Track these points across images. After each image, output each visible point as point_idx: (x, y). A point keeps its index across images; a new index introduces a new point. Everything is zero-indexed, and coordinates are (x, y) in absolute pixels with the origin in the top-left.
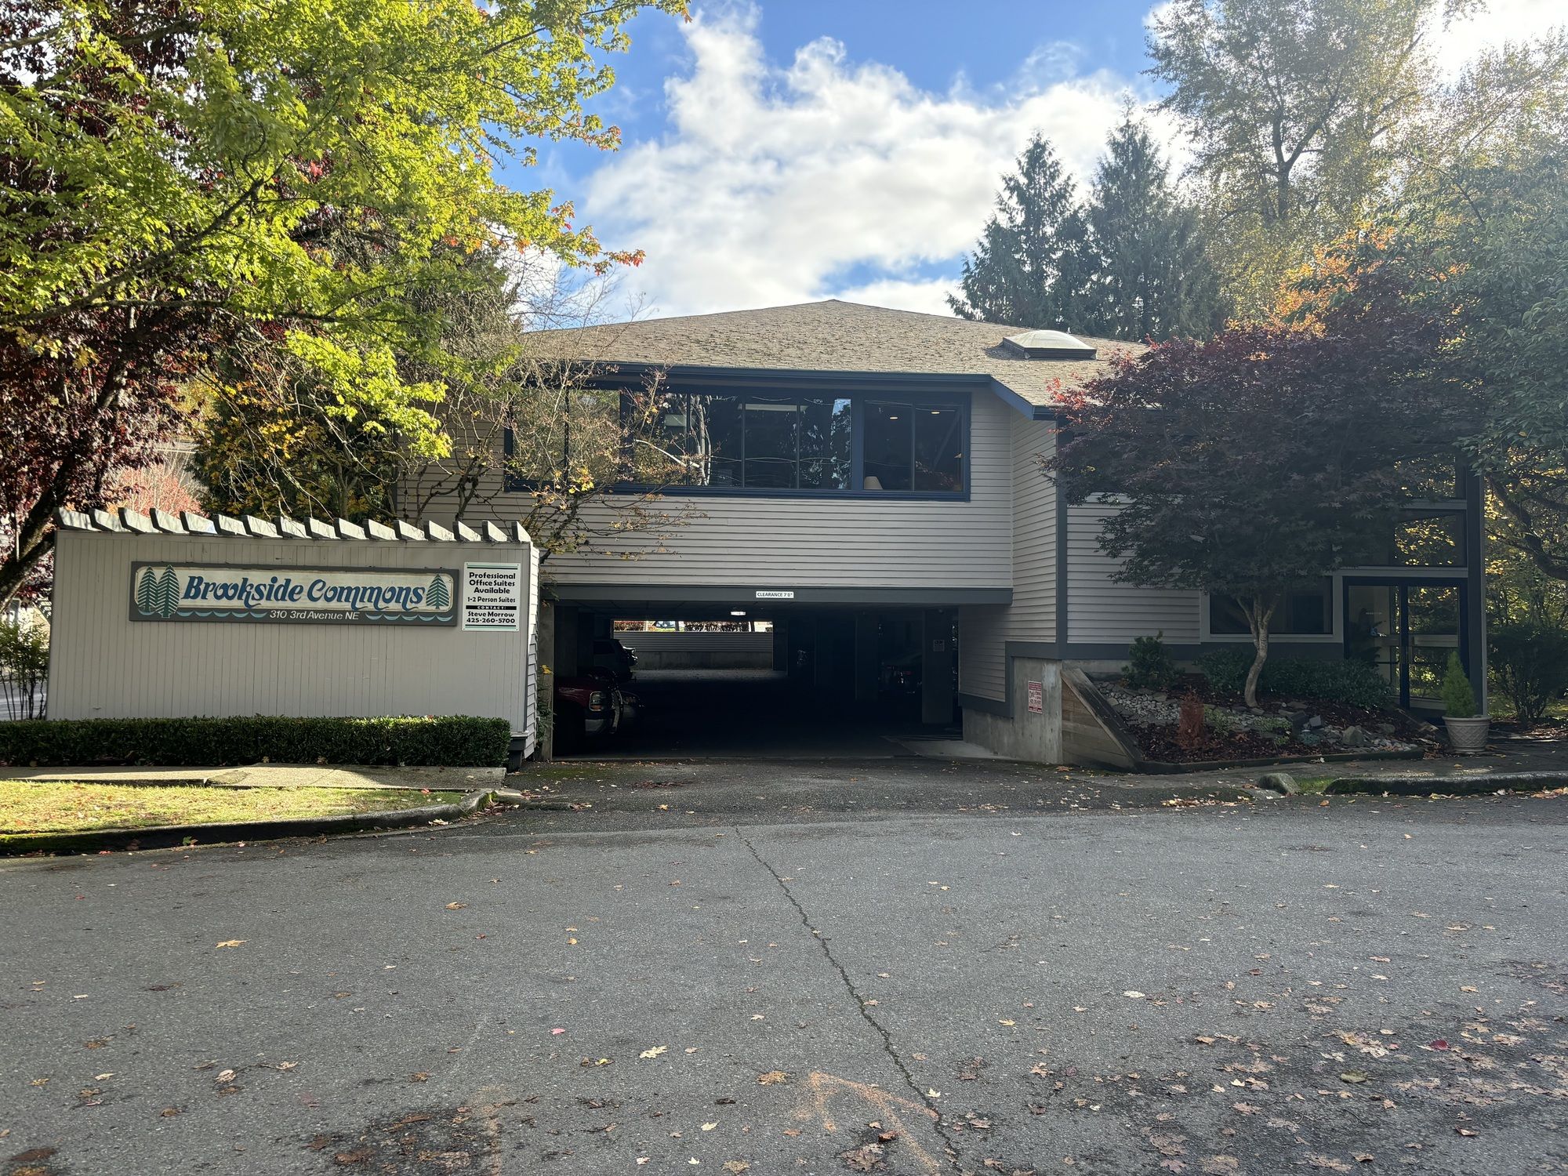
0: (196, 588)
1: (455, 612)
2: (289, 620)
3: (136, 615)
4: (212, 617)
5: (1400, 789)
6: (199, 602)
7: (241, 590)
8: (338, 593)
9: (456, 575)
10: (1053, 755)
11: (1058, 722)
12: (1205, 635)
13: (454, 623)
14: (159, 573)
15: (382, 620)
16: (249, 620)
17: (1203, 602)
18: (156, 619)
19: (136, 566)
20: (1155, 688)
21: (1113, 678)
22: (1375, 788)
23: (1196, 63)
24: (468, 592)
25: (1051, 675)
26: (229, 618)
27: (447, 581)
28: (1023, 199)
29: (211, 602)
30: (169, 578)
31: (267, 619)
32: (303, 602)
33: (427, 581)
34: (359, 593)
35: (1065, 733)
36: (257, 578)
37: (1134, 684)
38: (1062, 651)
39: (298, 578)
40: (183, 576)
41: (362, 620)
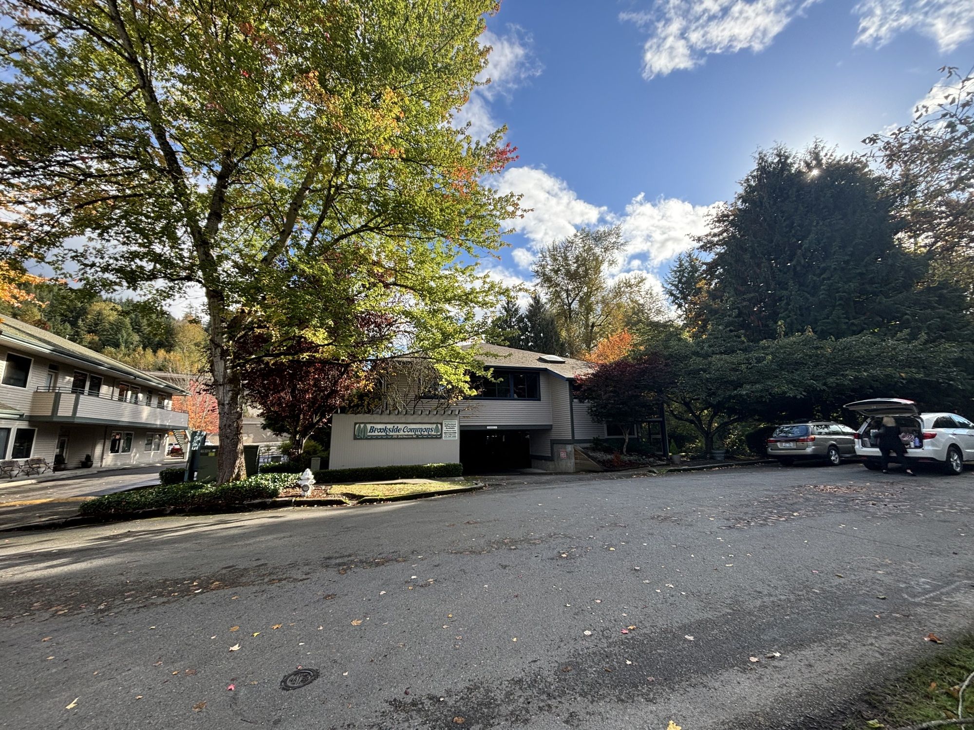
0: (372, 430)
1: (441, 434)
2: (398, 438)
3: (355, 438)
4: (377, 438)
5: (685, 470)
6: (373, 434)
7: (385, 430)
8: (411, 430)
9: (441, 424)
10: (572, 470)
11: (573, 461)
12: (606, 437)
13: (441, 438)
14: (362, 426)
15: (423, 437)
16: (387, 438)
17: (605, 426)
18: (361, 439)
19: (356, 424)
20: (599, 450)
21: (587, 448)
22: (679, 470)
23: (544, 275)
24: (444, 428)
25: (570, 448)
26: (382, 438)
27: (439, 426)
28: (506, 310)
29: (376, 433)
30: (365, 427)
31: (392, 438)
32: (402, 433)
33: (434, 426)
34: (416, 430)
35: (576, 463)
36: (389, 426)
37: (594, 450)
38: (573, 441)
39: (400, 426)
40: (369, 426)
41: (418, 437)
